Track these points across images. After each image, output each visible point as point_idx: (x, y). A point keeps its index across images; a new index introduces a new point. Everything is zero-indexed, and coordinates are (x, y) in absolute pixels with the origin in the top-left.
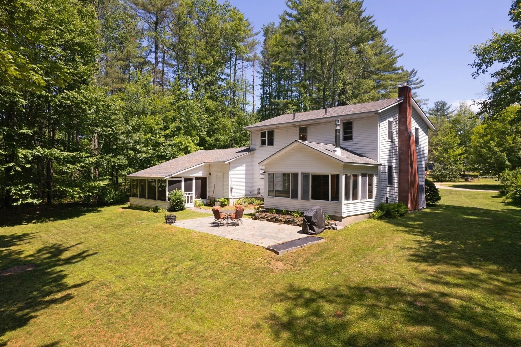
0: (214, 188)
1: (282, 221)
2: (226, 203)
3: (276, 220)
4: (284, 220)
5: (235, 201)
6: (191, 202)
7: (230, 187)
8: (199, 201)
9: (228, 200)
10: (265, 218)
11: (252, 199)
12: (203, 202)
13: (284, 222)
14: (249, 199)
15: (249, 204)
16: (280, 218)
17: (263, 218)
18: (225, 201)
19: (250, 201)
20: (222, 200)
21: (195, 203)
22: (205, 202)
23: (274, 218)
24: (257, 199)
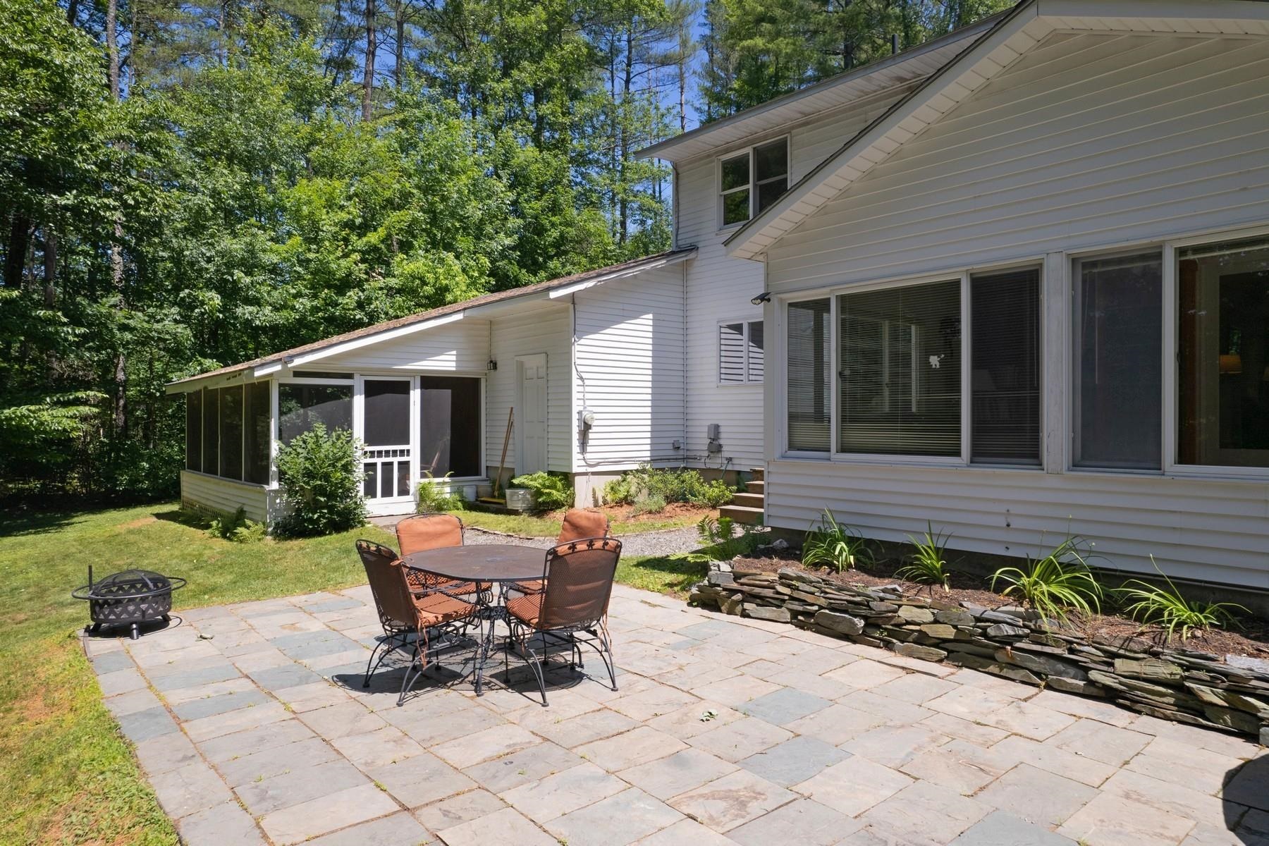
0: (511, 425)
1: (922, 639)
2: (557, 495)
3: (872, 623)
4: (947, 632)
5: (601, 485)
6: (404, 491)
7: (575, 417)
8: (443, 487)
9: (568, 479)
10: (779, 602)
11: (686, 476)
12: (458, 490)
13: (940, 643)
14: (670, 477)
15: (670, 499)
16: (905, 613)
17: (762, 601)
18: (553, 487)
19: (674, 484)
20: (538, 479)
21: (423, 495)
22: (469, 493)
23: (851, 608)
24: (708, 475)
